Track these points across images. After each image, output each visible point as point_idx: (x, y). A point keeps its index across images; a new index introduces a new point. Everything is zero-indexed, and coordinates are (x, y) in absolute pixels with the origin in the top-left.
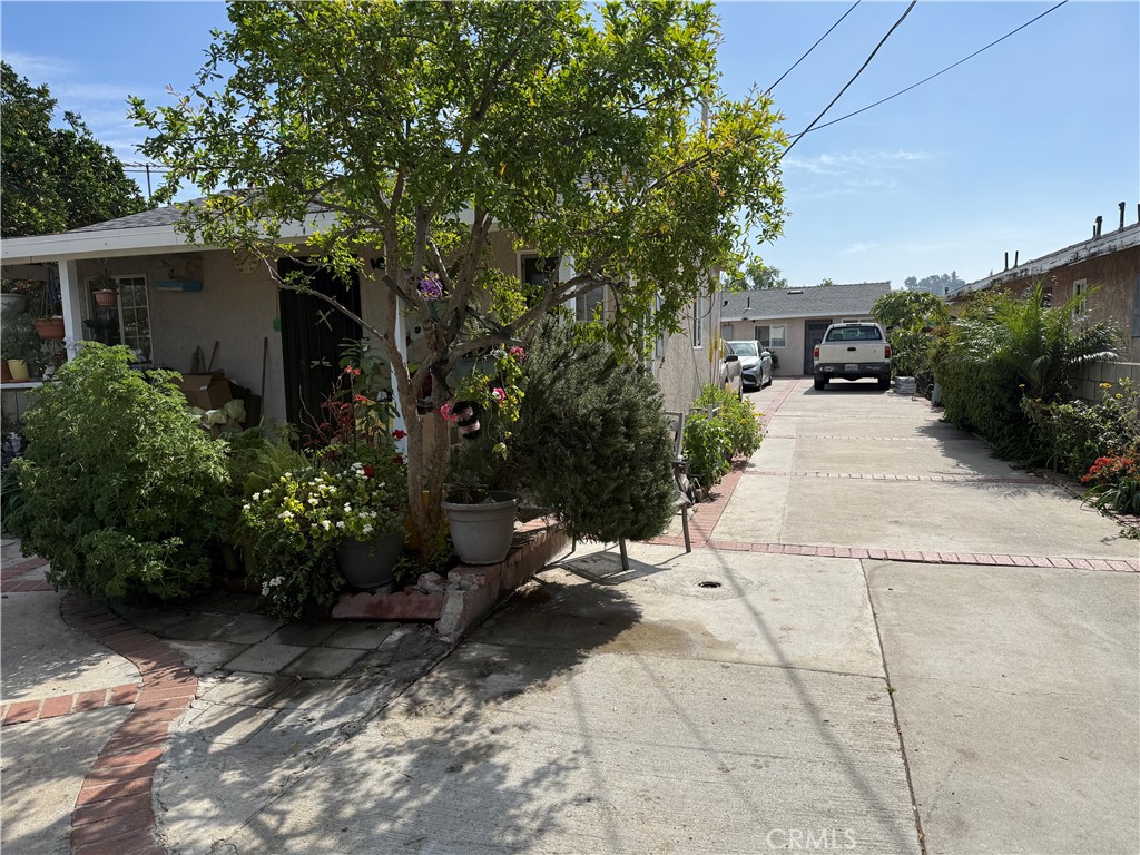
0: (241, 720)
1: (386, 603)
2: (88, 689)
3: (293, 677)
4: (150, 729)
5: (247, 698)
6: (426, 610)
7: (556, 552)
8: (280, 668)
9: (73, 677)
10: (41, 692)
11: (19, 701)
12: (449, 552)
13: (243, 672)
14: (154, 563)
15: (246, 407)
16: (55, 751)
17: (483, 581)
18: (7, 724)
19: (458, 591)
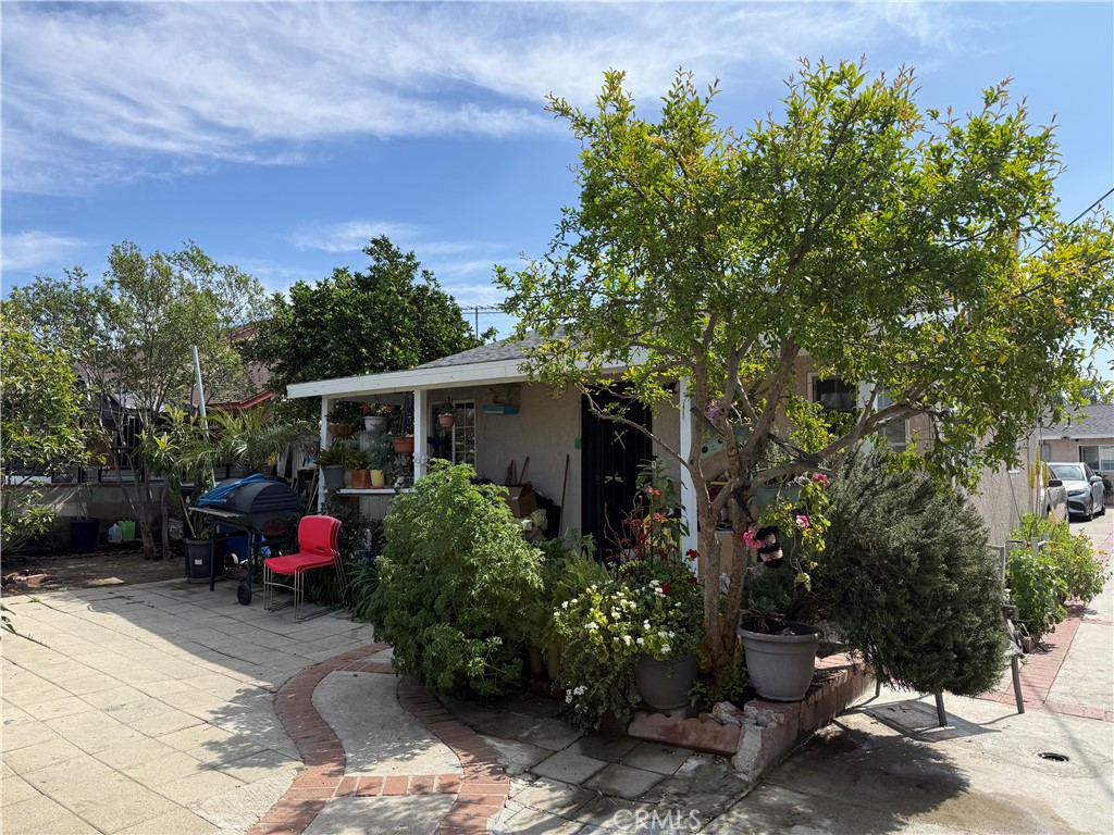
0: (550, 828)
1: (680, 727)
2: (419, 773)
3: (594, 791)
4: (471, 822)
5: (554, 807)
6: (721, 743)
7: (857, 695)
8: (581, 780)
9: (408, 759)
10: (384, 770)
11: (367, 774)
12: (743, 682)
13: (549, 778)
14: (478, 659)
15: (548, 516)
16: (395, 828)
17: (782, 720)
18: (359, 795)
19: (756, 727)
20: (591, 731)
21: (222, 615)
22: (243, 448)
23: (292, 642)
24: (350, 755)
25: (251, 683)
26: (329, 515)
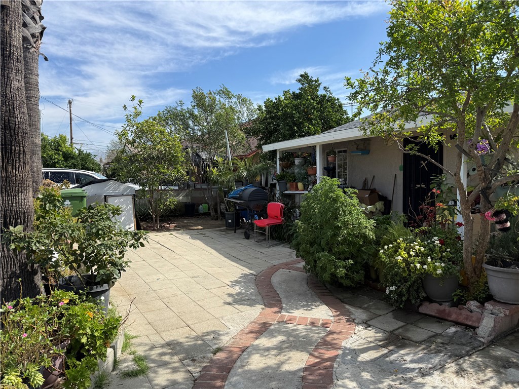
0: (372, 350)
1: (447, 311)
2: (314, 317)
3: (397, 336)
4: (335, 342)
5: (376, 340)
6: (470, 321)
8: (392, 330)
9: (309, 310)
10: (298, 313)
11: (290, 314)
12: (486, 292)
13: (374, 327)
14: (341, 269)
15: (385, 205)
16: (300, 339)
17: (507, 313)
18: (286, 323)
19: (491, 315)
20: (399, 308)
21: (238, 243)
22: (245, 173)
23: (264, 255)
24: (284, 305)
25: (247, 271)
26: (280, 202)
